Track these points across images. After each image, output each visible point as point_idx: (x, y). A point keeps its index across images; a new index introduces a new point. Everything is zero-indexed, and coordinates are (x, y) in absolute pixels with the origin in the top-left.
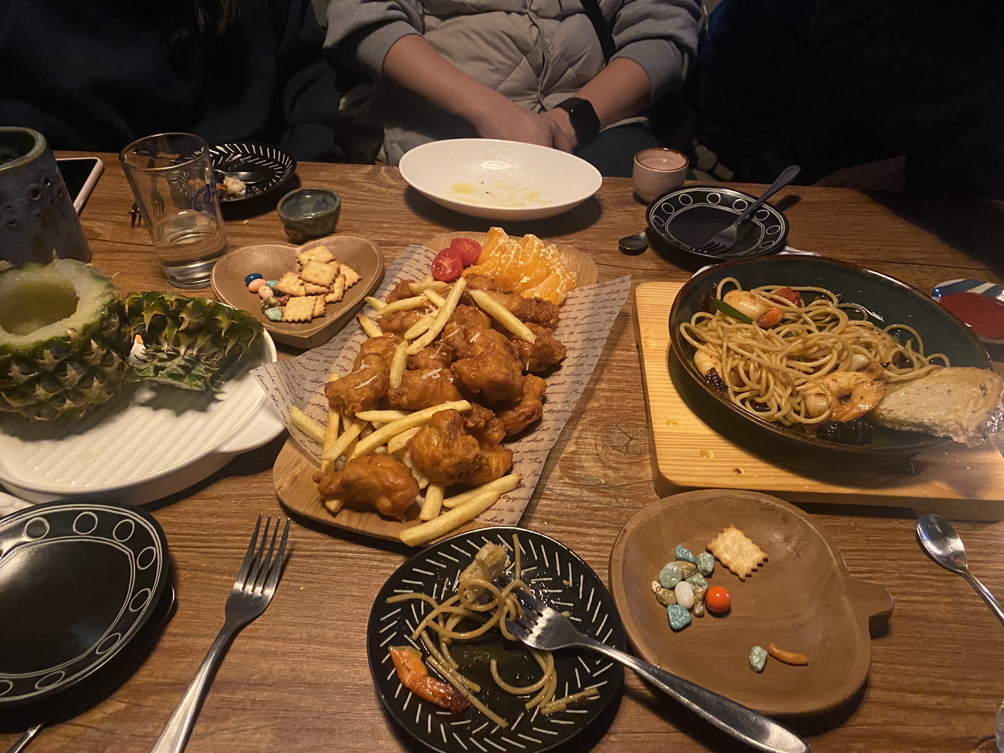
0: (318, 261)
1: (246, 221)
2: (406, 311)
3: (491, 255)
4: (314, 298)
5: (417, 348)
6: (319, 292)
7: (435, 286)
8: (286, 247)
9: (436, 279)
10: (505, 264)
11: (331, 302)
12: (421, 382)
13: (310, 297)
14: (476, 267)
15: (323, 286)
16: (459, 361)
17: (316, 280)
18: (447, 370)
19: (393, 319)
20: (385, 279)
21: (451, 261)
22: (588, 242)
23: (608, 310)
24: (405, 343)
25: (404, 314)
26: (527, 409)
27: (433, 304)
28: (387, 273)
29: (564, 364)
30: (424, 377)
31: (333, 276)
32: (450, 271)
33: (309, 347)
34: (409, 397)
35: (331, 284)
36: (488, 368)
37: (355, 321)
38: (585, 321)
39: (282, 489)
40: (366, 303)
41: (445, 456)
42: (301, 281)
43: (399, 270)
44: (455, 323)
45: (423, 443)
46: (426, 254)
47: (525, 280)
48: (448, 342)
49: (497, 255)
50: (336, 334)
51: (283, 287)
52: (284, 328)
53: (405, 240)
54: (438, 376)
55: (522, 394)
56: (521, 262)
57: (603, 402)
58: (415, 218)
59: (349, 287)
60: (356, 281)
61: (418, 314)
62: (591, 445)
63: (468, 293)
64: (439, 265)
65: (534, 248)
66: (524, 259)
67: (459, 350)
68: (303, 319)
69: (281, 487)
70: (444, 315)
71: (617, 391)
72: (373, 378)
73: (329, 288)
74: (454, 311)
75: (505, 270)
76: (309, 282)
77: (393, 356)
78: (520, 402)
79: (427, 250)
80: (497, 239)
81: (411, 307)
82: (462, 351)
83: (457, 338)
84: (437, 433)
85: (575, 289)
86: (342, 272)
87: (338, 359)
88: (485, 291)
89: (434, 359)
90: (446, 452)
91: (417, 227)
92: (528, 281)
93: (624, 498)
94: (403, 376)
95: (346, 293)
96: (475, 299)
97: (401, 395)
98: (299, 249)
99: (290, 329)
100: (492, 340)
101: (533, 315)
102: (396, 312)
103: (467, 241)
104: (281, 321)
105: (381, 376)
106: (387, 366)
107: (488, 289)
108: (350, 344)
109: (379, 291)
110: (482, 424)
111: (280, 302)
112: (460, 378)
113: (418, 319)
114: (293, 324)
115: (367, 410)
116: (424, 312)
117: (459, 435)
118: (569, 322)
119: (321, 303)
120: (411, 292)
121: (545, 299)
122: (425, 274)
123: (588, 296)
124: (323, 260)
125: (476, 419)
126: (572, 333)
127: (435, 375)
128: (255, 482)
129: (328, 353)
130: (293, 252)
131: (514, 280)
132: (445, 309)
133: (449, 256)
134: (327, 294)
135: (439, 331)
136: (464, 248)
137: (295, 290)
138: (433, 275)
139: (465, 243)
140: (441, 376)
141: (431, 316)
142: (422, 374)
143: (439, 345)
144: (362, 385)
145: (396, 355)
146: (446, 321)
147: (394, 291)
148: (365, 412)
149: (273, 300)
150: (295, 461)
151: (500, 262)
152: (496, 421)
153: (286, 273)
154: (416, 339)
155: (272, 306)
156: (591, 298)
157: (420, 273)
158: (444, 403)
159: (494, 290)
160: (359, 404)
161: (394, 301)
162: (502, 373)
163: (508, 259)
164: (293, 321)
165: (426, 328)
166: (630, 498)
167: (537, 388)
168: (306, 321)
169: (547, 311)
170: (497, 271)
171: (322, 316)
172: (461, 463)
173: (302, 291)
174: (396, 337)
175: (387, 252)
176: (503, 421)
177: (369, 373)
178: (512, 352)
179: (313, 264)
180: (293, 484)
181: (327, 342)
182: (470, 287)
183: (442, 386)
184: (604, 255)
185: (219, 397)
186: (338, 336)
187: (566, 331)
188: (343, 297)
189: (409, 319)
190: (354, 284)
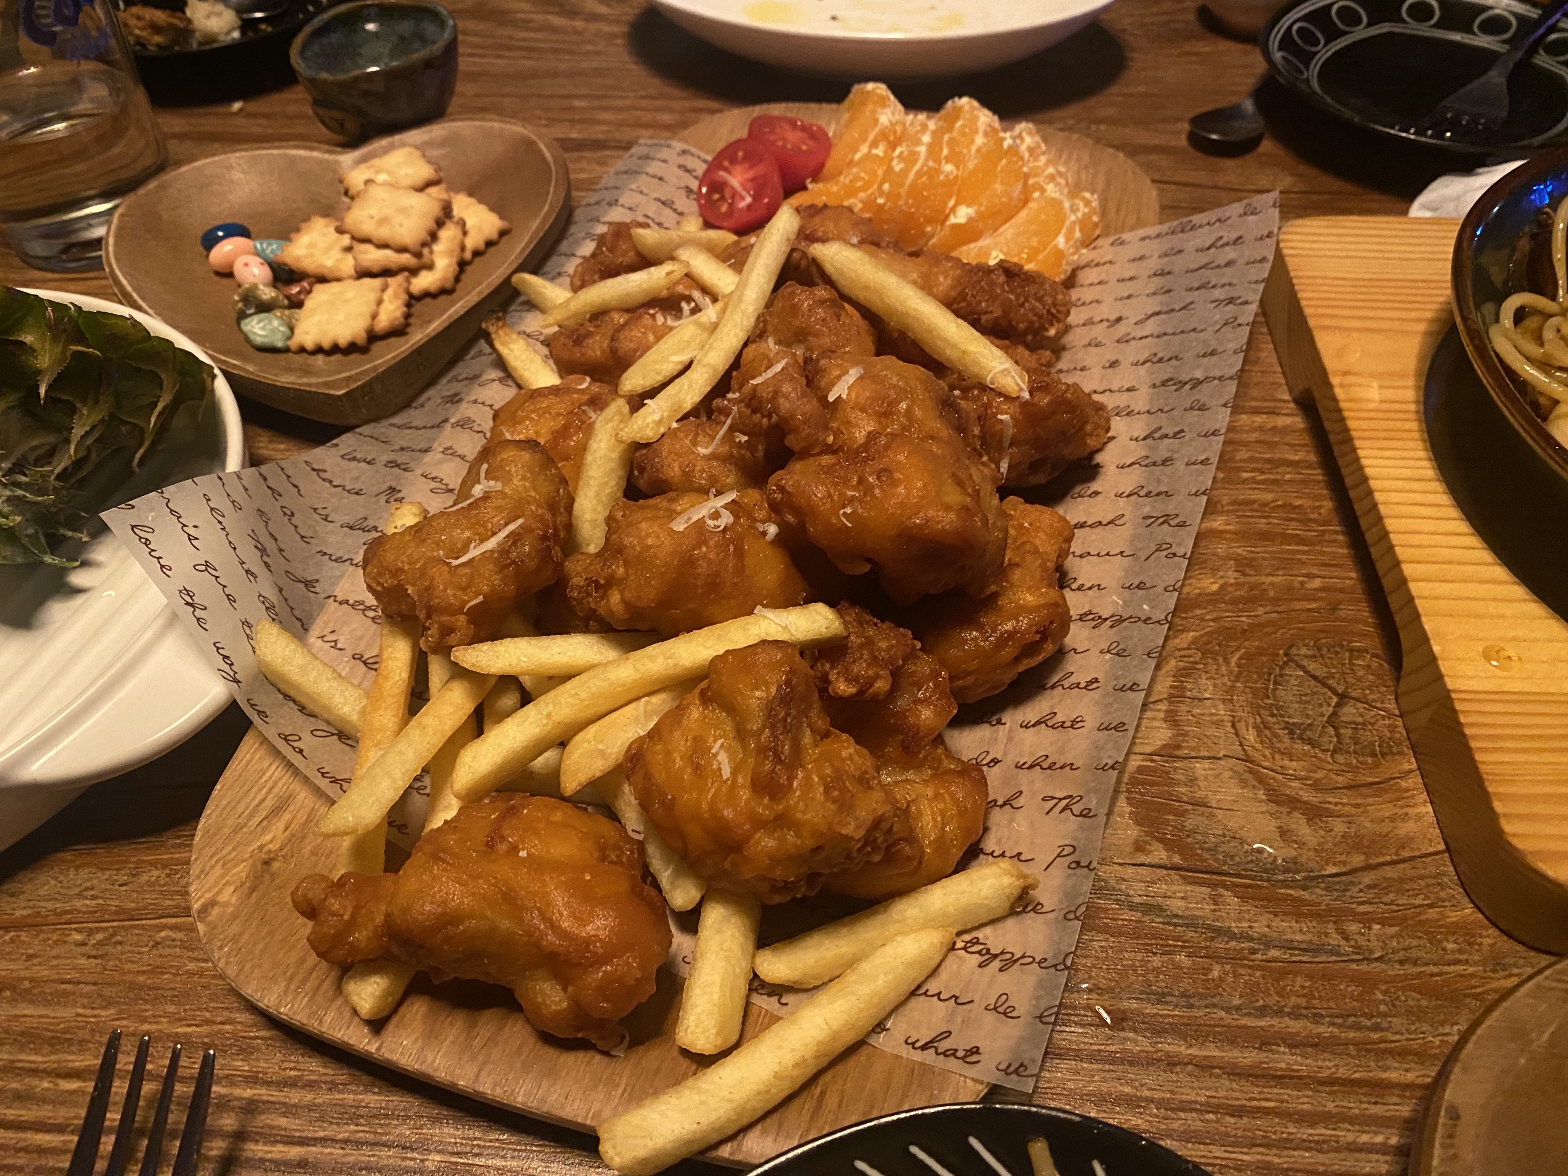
0: (393, 186)
1: (237, 106)
2: (627, 310)
3: (858, 156)
4: (377, 282)
5: (659, 422)
6: (393, 266)
7: (710, 240)
8: (315, 154)
9: (708, 225)
10: (905, 172)
11: (427, 295)
12: (668, 544)
13: (367, 281)
14: (821, 185)
15: (402, 249)
16: (797, 466)
17: (383, 233)
18: (753, 496)
19: (589, 335)
20: (573, 229)
21: (750, 174)
22: (1102, 127)
23: (1218, 294)
24: (619, 405)
25: (620, 319)
26: (1024, 622)
27: (705, 290)
28: (579, 215)
29: (1107, 458)
30: (679, 525)
31: (431, 224)
32: (748, 200)
33: (353, 421)
34: (628, 595)
35: (424, 244)
36: (901, 490)
37: (483, 345)
38: (1151, 327)
39: (215, 912)
40: (516, 293)
41: (759, 824)
42: (346, 240)
43: (610, 204)
44: (771, 341)
45: (679, 763)
46: (682, 160)
47: (962, 215)
48: (754, 403)
49: (879, 151)
50: (431, 383)
51: (298, 259)
52: (289, 370)
53: (627, 134)
54: (727, 518)
55: (1001, 571)
56: (948, 168)
57: (1232, 576)
58: (654, 84)
59: (477, 254)
60: (494, 236)
61: (660, 319)
62: (1218, 724)
63: (804, 254)
64: (717, 187)
65: (976, 131)
66: (955, 158)
67: (795, 430)
68: (343, 342)
69: (213, 903)
70: (737, 317)
71: (1266, 536)
72: (512, 527)
73: (418, 255)
74: (769, 304)
75: (903, 191)
76: (366, 240)
77: (583, 448)
78: (995, 595)
79: (684, 152)
80: (874, 112)
81: (640, 298)
82: (806, 431)
83: (787, 388)
84: (729, 727)
85: (1099, 242)
86: (456, 212)
87: (428, 458)
88: (853, 245)
89: (713, 457)
90: (764, 808)
91: (658, 103)
92: (970, 220)
93: (1366, 920)
94: (610, 520)
95: (469, 269)
96: (829, 268)
97: (603, 587)
98: (347, 158)
99: (306, 371)
100: (903, 393)
101: (998, 313)
102: (599, 315)
103: (793, 123)
104: (286, 350)
105: (541, 520)
106: (564, 481)
107: (862, 242)
108: (465, 410)
109: (554, 259)
110: (882, 685)
111: (288, 297)
112: (802, 524)
113: (661, 334)
114: (320, 359)
115: (494, 637)
116: (678, 313)
117: (807, 738)
118: (1098, 332)
119: (396, 296)
120: (639, 254)
121: (1029, 267)
122: (681, 214)
123: (1141, 258)
124: (409, 182)
125: (860, 668)
126: (1114, 364)
127: (716, 515)
128: (154, 864)
129: (406, 438)
130: (333, 168)
131: (929, 221)
132: (740, 300)
133: (745, 158)
134: (414, 272)
135: (722, 368)
136: (784, 140)
137: (329, 263)
138: (701, 215)
139: (787, 127)
140: (737, 517)
141: (699, 324)
142: (672, 515)
143: (726, 412)
144: (473, 552)
145: (593, 445)
146: (742, 336)
147: (594, 255)
148: (485, 647)
149: (267, 293)
150: (269, 803)
151: (890, 168)
152: (924, 666)
153: (307, 219)
154: (652, 393)
155: (265, 308)
156: (1153, 264)
157: (667, 211)
158: (751, 612)
159: (877, 244)
160: (462, 619)
161: (594, 282)
162: (948, 508)
163: (910, 159)
164: (319, 350)
165: (685, 358)
166: (1383, 922)
167: (1045, 544)
168: (353, 348)
169: (1040, 300)
170: (881, 193)
171: (398, 331)
172: (817, 849)
173: (348, 265)
174: (596, 388)
175: (584, 165)
176: (944, 664)
177: (499, 509)
178: (961, 428)
179: (377, 192)
180: (252, 890)
181: (407, 405)
182: (806, 236)
183: (740, 553)
184: (1153, 157)
185: (78, 578)
186: (438, 387)
187: (1094, 359)
188: (457, 279)
189: (636, 333)
190: (490, 244)
